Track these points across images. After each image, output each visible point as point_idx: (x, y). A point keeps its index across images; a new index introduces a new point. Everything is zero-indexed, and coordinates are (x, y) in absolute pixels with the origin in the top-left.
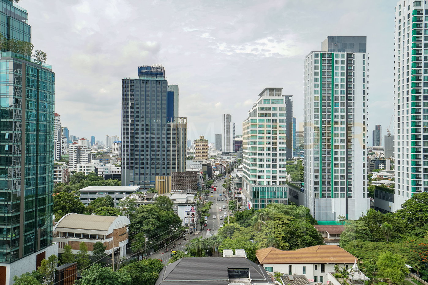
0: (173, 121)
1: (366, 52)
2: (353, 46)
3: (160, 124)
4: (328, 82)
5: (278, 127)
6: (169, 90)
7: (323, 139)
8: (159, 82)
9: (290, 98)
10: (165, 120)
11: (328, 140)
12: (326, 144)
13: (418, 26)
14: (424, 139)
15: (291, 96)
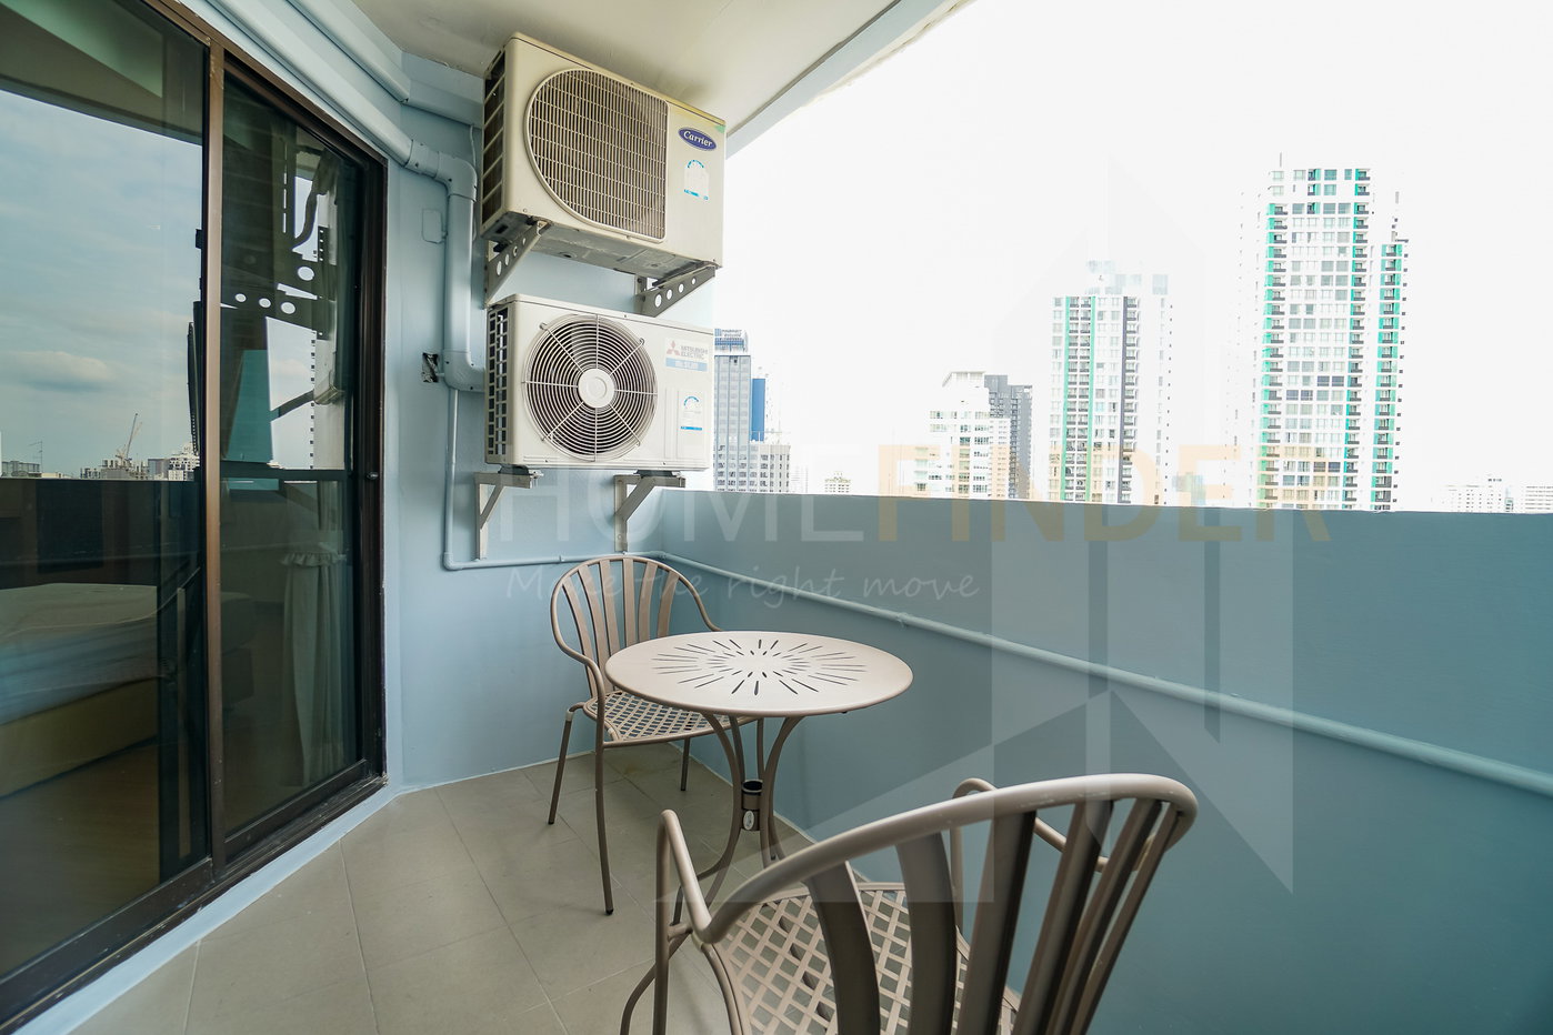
0: (762, 440)
1: (1166, 293)
2: (1140, 280)
3: (736, 445)
4: (1082, 357)
5: (972, 454)
6: (755, 375)
7: (1068, 481)
8: (735, 359)
9: (1026, 390)
10: (745, 437)
11: (1080, 482)
12: (1075, 491)
13: (1278, 238)
14: (1284, 484)
15: (1030, 387)
